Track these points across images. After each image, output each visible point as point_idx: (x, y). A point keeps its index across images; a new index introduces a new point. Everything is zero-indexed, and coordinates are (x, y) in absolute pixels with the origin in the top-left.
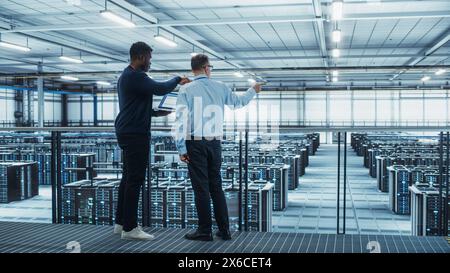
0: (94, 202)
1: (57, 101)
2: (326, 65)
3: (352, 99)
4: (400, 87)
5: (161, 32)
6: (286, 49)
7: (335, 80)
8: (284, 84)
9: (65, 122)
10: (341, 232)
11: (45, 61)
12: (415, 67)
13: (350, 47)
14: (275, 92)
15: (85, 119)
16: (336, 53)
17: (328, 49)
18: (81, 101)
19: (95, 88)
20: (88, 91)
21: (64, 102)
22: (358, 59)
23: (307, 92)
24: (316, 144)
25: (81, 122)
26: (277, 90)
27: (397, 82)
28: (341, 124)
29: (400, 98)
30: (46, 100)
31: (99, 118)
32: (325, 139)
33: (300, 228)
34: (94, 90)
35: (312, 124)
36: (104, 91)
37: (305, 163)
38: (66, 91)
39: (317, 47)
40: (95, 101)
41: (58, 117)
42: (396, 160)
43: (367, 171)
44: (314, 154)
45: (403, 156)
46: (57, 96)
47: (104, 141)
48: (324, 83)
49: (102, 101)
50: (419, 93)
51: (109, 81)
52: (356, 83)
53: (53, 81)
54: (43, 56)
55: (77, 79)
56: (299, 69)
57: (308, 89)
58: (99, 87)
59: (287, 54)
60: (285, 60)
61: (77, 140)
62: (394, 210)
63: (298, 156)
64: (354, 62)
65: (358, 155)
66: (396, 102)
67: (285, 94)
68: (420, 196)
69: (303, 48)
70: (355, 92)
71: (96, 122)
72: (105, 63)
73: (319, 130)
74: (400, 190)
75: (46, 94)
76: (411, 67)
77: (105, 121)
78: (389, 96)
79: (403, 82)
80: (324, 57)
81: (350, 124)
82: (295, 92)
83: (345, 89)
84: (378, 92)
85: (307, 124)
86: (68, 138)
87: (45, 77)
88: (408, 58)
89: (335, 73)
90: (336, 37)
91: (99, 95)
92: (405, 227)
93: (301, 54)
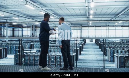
0: (24, 59)
1: (11, 30)
2: (88, 20)
3: (95, 30)
4: (109, 26)
5: (42, 10)
6: (77, 15)
7: (90, 24)
8: (76, 25)
9: (13, 36)
10: (104, 67)
11: (8, 19)
12: (113, 20)
13: (95, 15)
14: (73, 28)
15: (19, 35)
16: (91, 17)
17: (89, 15)
18: (18, 30)
19: (22, 26)
20: (20, 27)
21: (13, 30)
22: (97, 18)
23: (82, 28)
24: (85, 42)
25: (18, 36)
26: (74, 27)
27: (108, 25)
28: (92, 37)
29: (109, 29)
30: (8, 30)
31: (23, 35)
32: (88, 41)
33: (83, 66)
34: (22, 27)
35: (84, 37)
36: (25, 27)
37: (82, 47)
38: (14, 27)
39: (86, 15)
40: (22, 30)
41: (12, 35)
42: (109, 47)
43: (100, 50)
44: (85, 45)
45: (111, 46)
46: (11, 29)
47: (25, 41)
48: (87, 25)
49: (24, 30)
50: (114, 28)
51: (26, 25)
52: (96, 25)
53: (10, 25)
54: (8, 17)
55: (17, 24)
56: (80, 21)
57: (83, 27)
58: (23, 26)
59: (77, 17)
60: (76, 19)
61: (17, 41)
62: (109, 61)
63: (81, 46)
64: (96, 19)
65: (97, 45)
66: (108, 30)
67: (76, 28)
68: (117, 57)
69: (82, 15)
70: (96, 27)
71: (22, 36)
72: (25, 19)
73: (86, 38)
74: (111, 55)
75: (8, 28)
76: (112, 20)
77: (25, 36)
78: (106, 29)
79: (109, 25)
80: (88, 18)
81: (94, 37)
82: (79, 28)
83: (93, 27)
84: (103, 27)
85: (83, 37)
86: (14, 41)
87: (8, 23)
88: (111, 18)
89: (91, 22)
90: (92, 12)
91: (23, 28)
92: (113, 65)
93: (81, 17)
